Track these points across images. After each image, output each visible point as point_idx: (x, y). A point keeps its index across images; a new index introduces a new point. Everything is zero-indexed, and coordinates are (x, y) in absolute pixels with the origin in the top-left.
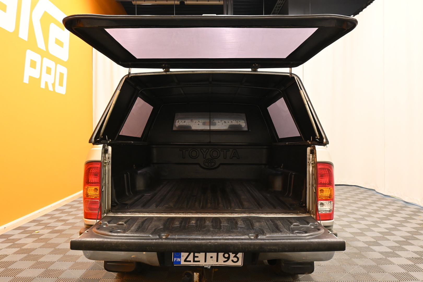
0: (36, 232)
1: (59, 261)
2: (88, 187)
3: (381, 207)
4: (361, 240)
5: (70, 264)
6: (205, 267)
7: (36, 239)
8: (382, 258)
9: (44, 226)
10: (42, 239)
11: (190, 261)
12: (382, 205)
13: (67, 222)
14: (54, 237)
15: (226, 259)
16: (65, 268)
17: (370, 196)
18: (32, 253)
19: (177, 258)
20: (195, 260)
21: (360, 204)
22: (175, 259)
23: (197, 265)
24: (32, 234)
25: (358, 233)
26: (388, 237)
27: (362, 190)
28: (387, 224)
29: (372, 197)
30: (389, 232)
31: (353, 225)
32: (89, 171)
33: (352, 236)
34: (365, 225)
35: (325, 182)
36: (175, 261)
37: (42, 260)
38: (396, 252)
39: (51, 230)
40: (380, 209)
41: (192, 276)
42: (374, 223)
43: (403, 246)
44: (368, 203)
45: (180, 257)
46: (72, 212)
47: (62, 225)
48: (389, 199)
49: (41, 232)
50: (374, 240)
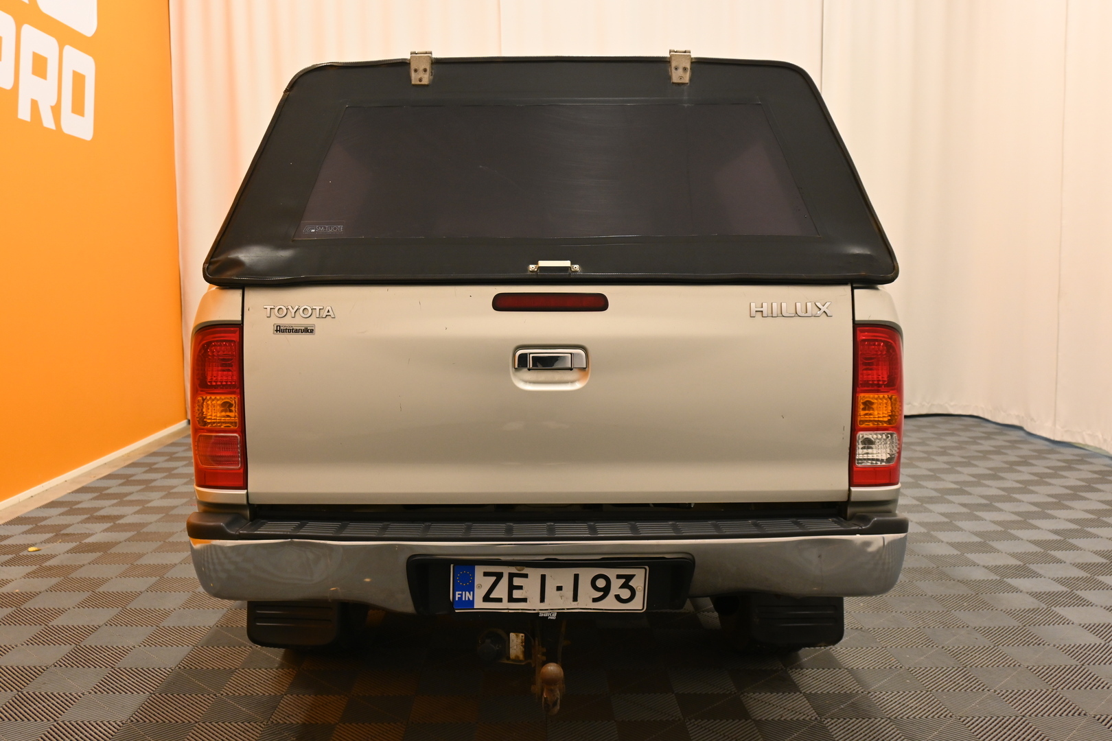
0: (31, 549)
1: (109, 623)
2: (204, 400)
3: (1044, 473)
4: (982, 564)
5: (142, 632)
6: (541, 615)
7: (34, 568)
8: (1036, 607)
9: (51, 535)
10: (50, 568)
11: (500, 600)
12: (1048, 468)
13: (121, 521)
14: (86, 562)
15: (601, 594)
16: (130, 642)
17: (1013, 444)
18: (30, 605)
19: (464, 593)
20: (514, 596)
21: (982, 468)
22: (457, 593)
23: (520, 611)
24: (21, 554)
25: (973, 544)
26: (1058, 554)
27: (990, 428)
28: (1058, 520)
29: (1019, 448)
30: (1064, 541)
31: (960, 524)
32: (206, 351)
33: (956, 552)
34: (994, 522)
35: (879, 381)
36: (457, 599)
37: (58, 622)
38: (1079, 593)
39: (74, 545)
40: (1041, 479)
41: (506, 643)
42: (1020, 519)
43: (1101, 578)
44: (1006, 462)
45: (471, 588)
46: (131, 494)
47: (106, 530)
48: (1068, 453)
49: (47, 549)
50: (1019, 563)
